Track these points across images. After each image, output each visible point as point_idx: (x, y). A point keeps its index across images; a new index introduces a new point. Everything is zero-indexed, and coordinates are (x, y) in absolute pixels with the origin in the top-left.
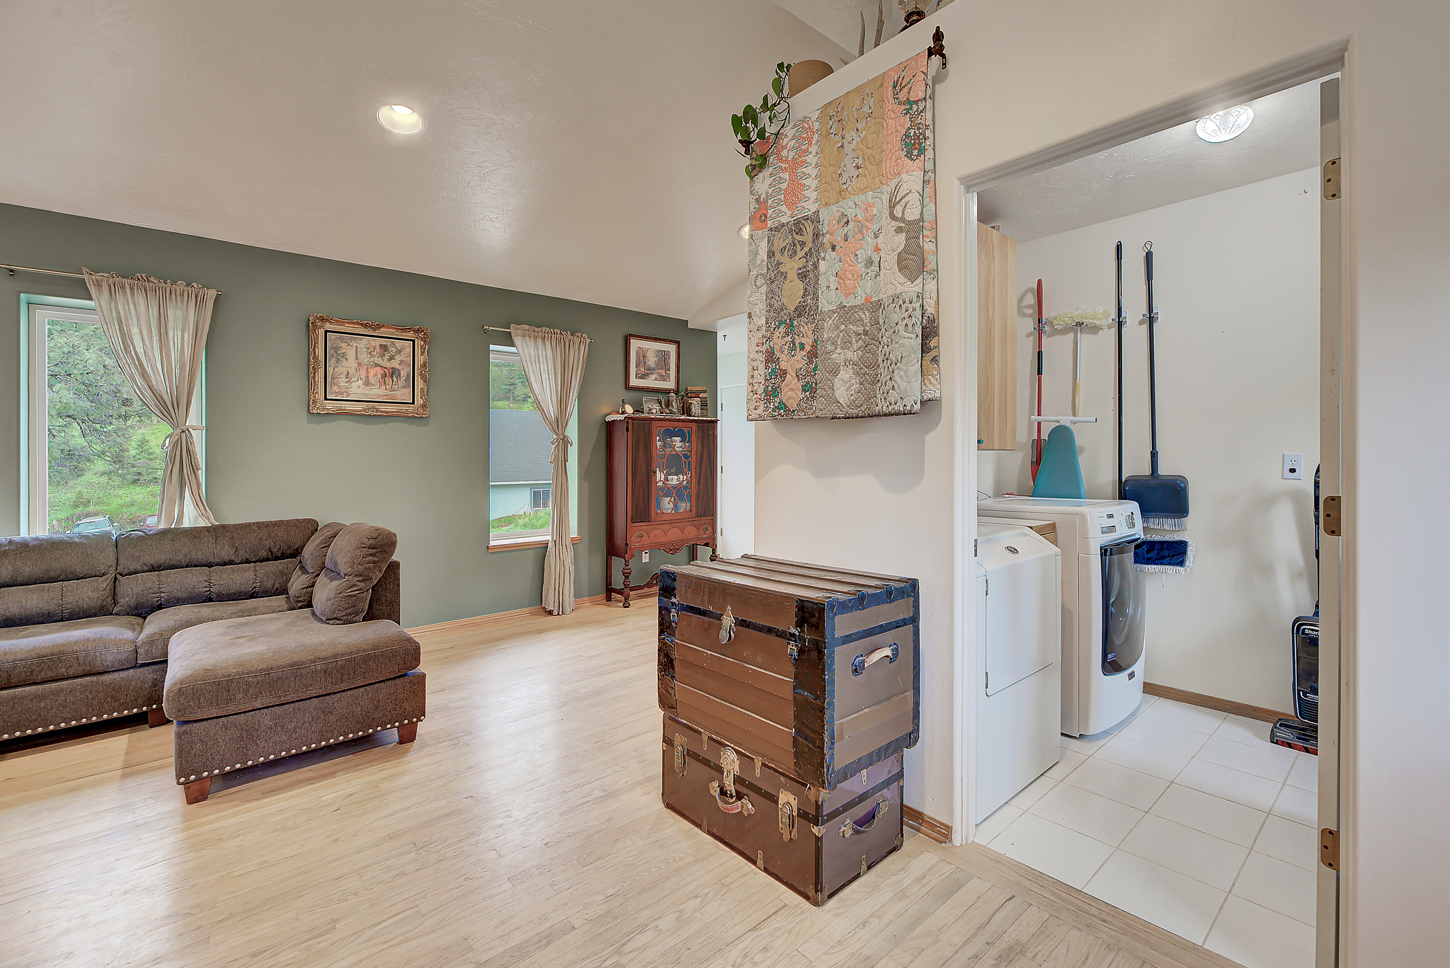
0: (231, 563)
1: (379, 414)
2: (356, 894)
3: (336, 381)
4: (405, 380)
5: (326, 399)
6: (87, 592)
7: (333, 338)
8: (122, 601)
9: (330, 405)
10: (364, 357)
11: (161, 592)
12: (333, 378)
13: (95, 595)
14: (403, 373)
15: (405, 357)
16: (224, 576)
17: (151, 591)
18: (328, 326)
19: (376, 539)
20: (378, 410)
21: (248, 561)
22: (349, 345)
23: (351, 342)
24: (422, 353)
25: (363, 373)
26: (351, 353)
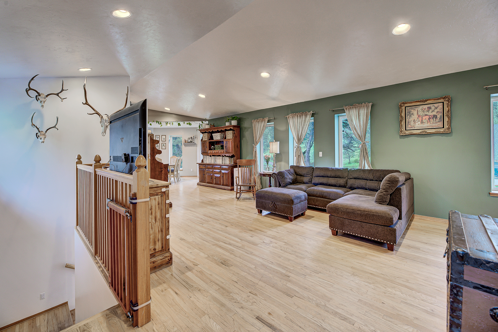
0: (373, 180)
1: (426, 133)
2: (330, 272)
3: (409, 123)
4: (439, 119)
5: (406, 130)
6: (341, 181)
7: (408, 109)
8: (348, 185)
9: (407, 132)
10: (421, 113)
11: (355, 185)
12: (408, 123)
13: (343, 183)
14: (438, 116)
15: (440, 110)
16: (370, 184)
17: (353, 184)
18: (406, 105)
19: (390, 178)
20: (426, 132)
21: (377, 181)
22: (414, 110)
23: (415, 108)
24: (448, 107)
25: (420, 119)
26: (415, 112)
